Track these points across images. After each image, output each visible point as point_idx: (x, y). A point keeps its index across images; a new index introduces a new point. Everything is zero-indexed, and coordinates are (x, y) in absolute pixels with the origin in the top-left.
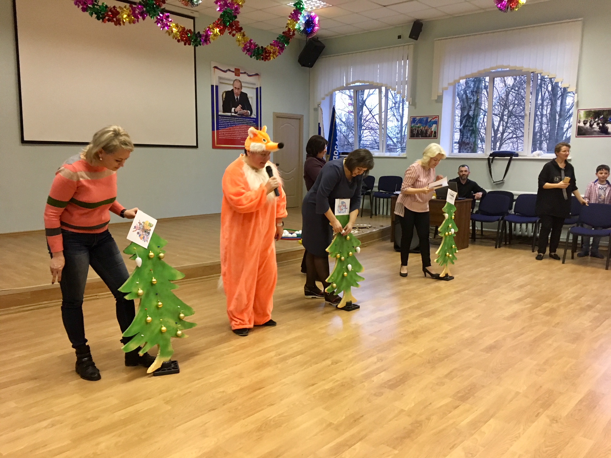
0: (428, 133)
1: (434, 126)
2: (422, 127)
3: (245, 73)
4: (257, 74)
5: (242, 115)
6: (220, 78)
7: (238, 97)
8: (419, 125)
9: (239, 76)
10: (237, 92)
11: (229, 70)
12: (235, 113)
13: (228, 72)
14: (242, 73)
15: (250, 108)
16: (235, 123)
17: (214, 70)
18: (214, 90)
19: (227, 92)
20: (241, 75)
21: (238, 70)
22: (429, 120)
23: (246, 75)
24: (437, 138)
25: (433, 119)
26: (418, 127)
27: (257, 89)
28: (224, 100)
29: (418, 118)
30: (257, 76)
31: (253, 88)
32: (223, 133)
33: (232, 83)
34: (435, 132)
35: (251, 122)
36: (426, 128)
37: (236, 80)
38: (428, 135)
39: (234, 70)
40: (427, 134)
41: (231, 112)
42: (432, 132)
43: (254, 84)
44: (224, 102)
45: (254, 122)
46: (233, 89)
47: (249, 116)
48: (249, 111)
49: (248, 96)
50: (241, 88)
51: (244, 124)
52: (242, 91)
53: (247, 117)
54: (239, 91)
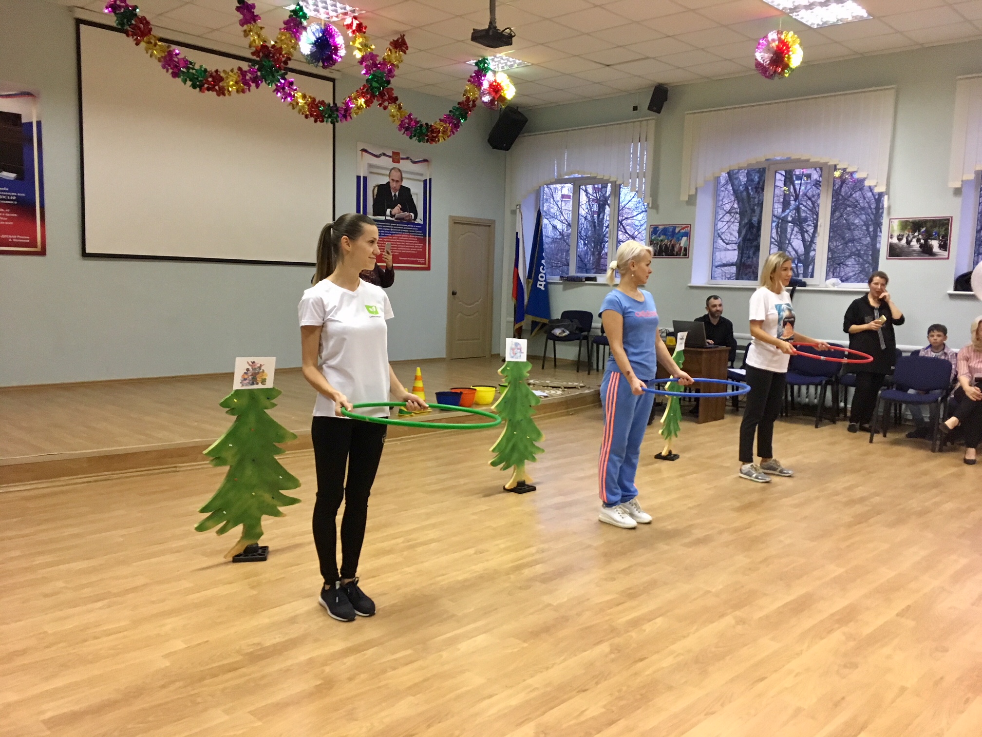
0: (676, 249)
1: (684, 239)
2: (666, 241)
3: (407, 158)
4: (425, 161)
5: (401, 220)
6: (370, 166)
7: (397, 194)
8: (662, 237)
9: (398, 162)
10: (395, 186)
11: (384, 154)
12: (392, 216)
13: (383, 157)
14: (402, 159)
15: (414, 210)
16: (390, 231)
17: (362, 154)
18: (361, 183)
19: (380, 187)
20: (401, 161)
21: (398, 154)
22: (677, 230)
23: (408, 162)
24: (688, 258)
25: (683, 229)
26: (662, 241)
27: (425, 181)
28: (375, 197)
29: (661, 227)
30: (426, 163)
31: (419, 181)
33: (388, 172)
34: (685, 249)
35: (415, 230)
36: (672, 242)
37: (393, 169)
38: (675, 253)
39: (391, 154)
40: (674, 250)
41: (385, 215)
42: (681, 248)
43: (422, 175)
44: (375, 201)
45: (419, 229)
46: (389, 182)
47: (413, 221)
48: (412, 214)
49: (412, 191)
50: (402, 180)
51: (404, 232)
52: (403, 184)
53: (409, 222)
54: (399, 184)
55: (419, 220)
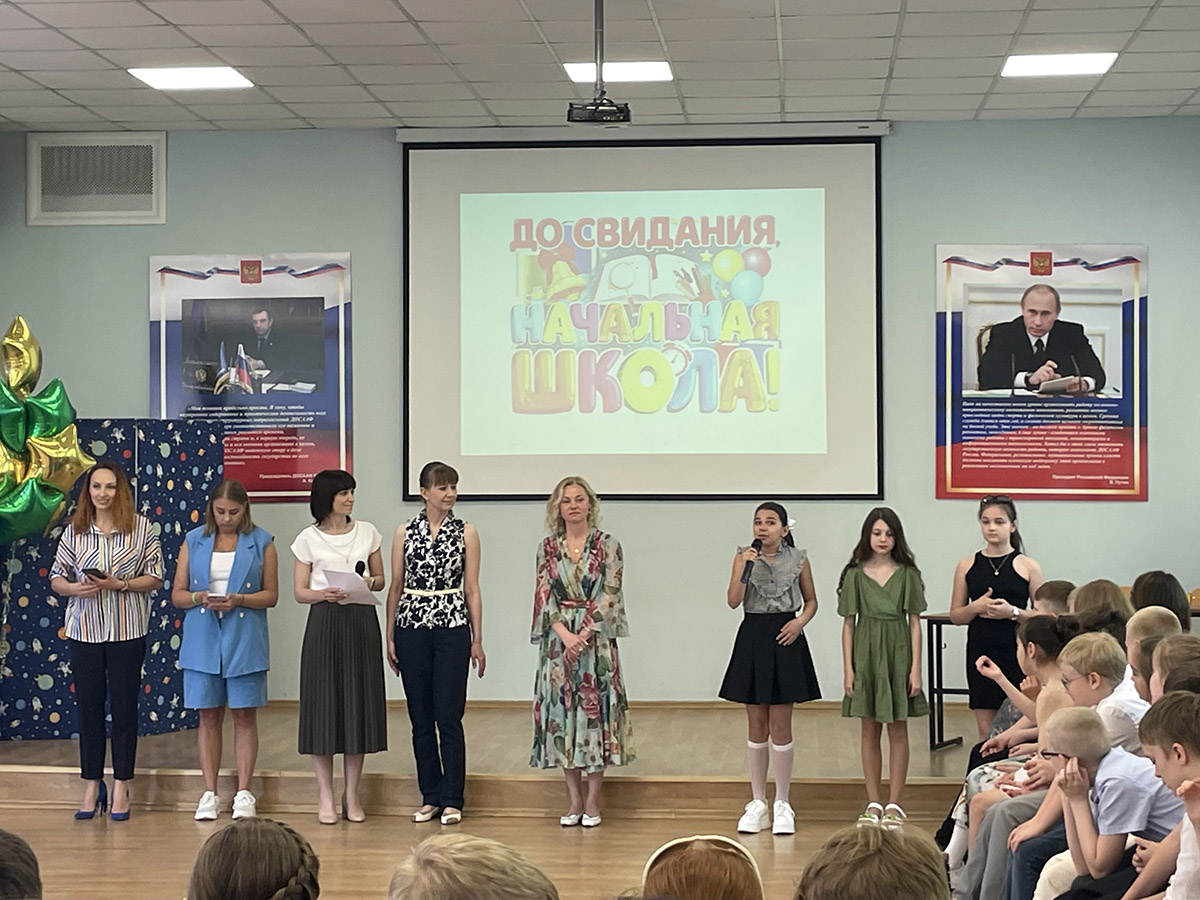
3: (1075, 262)
4: (1127, 260)
5: (1056, 394)
6: (971, 289)
11: (1009, 262)
13: (1004, 268)
15: (1095, 370)
16: (1027, 418)
17: (949, 269)
18: (948, 330)
19: (997, 331)
23: (1079, 268)
27: (1128, 307)
31: (1111, 305)
32: (980, 452)
33: (1018, 297)
35: (1098, 414)
37: (1034, 288)
39: (1027, 259)
41: (1012, 386)
44: (983, 358)
46: (1022, 317)
47: (1092, 395)
48: (1091, 381)
49: (1088, 330)
50: (1058, 309)
51: (1065, 419)
52: (1060, 318)
53: (1081, 396)
54: (1051, 318)
55: (1113, 389)
